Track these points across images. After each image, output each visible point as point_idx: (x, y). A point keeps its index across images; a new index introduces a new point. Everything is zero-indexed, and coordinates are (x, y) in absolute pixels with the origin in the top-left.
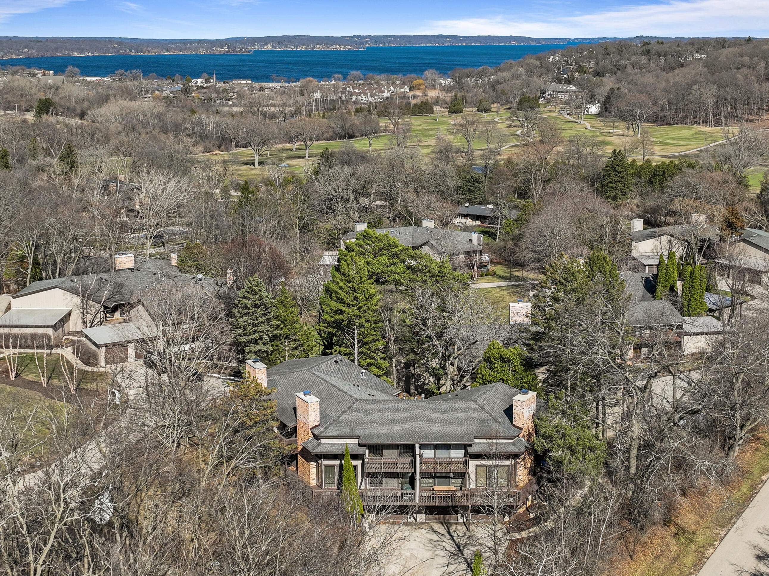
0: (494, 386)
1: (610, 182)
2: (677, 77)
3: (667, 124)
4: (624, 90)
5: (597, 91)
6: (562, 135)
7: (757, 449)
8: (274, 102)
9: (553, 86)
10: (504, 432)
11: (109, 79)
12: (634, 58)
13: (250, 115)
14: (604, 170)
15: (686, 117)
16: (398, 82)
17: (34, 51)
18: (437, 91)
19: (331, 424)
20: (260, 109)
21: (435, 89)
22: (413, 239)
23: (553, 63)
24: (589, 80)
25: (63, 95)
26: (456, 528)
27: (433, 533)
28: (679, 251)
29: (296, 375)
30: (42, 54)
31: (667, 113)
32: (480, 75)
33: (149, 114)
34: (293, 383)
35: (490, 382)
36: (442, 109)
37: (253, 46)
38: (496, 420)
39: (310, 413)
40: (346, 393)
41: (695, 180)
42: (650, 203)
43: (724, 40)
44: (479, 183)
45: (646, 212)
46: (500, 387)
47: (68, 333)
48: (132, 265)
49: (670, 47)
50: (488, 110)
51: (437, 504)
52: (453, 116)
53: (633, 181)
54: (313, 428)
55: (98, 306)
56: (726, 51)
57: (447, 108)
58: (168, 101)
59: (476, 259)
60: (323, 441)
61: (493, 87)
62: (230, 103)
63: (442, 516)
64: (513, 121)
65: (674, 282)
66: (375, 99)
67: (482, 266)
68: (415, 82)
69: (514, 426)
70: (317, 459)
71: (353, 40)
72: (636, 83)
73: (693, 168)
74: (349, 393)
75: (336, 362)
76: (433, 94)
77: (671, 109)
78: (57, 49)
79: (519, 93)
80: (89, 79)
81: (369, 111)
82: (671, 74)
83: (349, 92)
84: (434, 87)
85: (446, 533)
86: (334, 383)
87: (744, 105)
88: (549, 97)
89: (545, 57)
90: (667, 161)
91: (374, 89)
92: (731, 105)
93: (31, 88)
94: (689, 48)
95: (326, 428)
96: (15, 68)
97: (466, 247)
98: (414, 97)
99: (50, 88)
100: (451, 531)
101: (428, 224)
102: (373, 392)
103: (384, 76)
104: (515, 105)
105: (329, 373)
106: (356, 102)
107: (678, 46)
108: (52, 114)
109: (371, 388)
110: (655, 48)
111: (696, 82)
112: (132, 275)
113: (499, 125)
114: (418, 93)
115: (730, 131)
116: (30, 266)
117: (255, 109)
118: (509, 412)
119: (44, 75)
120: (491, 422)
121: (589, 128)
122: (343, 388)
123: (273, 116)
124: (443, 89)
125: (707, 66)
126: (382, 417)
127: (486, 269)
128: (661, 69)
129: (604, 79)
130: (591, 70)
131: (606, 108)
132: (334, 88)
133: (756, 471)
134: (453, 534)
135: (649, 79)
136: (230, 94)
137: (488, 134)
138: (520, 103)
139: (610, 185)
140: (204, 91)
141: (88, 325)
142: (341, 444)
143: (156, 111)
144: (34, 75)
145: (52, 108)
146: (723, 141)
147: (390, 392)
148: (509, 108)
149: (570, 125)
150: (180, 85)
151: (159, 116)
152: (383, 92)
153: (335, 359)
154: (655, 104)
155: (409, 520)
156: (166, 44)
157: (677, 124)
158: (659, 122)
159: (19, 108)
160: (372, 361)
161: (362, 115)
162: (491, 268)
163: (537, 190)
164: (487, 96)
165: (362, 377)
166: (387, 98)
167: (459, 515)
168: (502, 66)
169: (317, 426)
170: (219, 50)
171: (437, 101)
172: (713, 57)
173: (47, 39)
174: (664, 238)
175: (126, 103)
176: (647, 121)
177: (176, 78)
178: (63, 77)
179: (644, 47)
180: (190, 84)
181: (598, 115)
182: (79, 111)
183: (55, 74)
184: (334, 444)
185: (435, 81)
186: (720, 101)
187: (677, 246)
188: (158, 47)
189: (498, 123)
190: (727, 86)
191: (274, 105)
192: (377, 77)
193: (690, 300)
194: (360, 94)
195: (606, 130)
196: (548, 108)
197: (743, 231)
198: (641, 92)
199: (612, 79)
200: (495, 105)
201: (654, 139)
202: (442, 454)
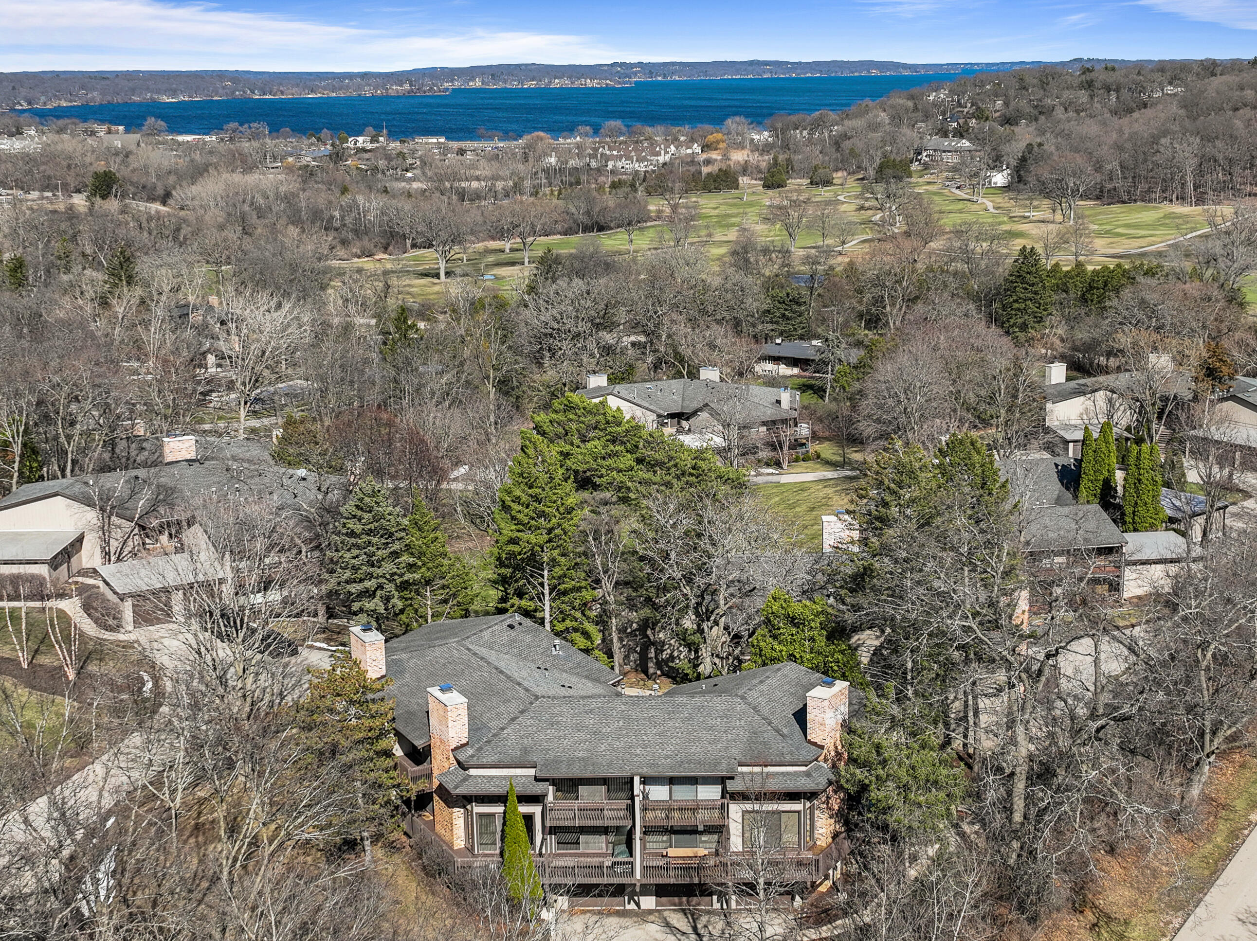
0: (779, 669)
1: (1016, 301)
2: (1136, 125)
3: (1118, 202)
4: (1050, 147)
5: (1006, 148)
6: (942, 222)
7: (1243, 766)
8: (478, 173)
9: (935, 141)
10: (792, 753)
11: (214, 138)
12: (1066, 95)
13: (438, 194)
14: (1006, 280)
15: (1150, 191)
16: (682, 138)
17: (95, 94)
18: (746, 152)
19: (489, 742)
20: (456, 184)
21: (743, 148)
22: (683, 399)
23: (935, 104)
24: (992, 131)
25: (136, 165)
26: (708, 921)
27: (668, 930)
28: (1124, 418)
29: (437, 651)
30: (109, 98)
31: (1119, 184)
32: (816, 125)
33: (271, 195)
34: (433, 665)
35: (773, 660)
36: (754, 182)
37: (452, 81)
38: (777, 731)
39: (450, 724)
40: (519, 684)
41: (1156, 296)
42: (1082, 335)
43: (1214, 63)
44: (799, 304)
45: (1075, 349)
46: (790, 670)
47: (79, 572)
48: (192, 455)
49: (1126, 76)
50: (828, 183)
51: (672, 881)
52: (770, 192)
53: (1055, 297)
54: (456, 748)
55: (127, 525)
56: (1216, 82)
57: (760, 179)
58: (308, 173)
59: (787, 434)
60: (473, 772)
61: (837, 145)
62: (409, 175)
63: (684, 899)
64: (867, 199)
65: (1111, 472)
66: (646, 166)
67: (797, 444)
68: (711, 138)
69: (810, 742)
70: (466, 803)
71: (614, 70)
72: (1069, 136)
73: (1153, 275)
74: (526, 684)
75: (511, 627)
76: (738, 157)
77: (1125, 178)
78: (133, 91)
79: (879, 153)
80: (180, 138)
81: (633, 186)
82: (1125, 121)
83: (602, 155)
84: (741, 146)
85: (689, 930)
86: (502, 665)
87: (1245, 168)
88: (927, 159)
89: (923, 94)
90: (1112, 264)
91: (643, 151)
92: (1223, 169)
93: (84, 155)
94: (1157, 76)
95: (480, 749)
96: (61, 122)
97: (770, 413)
98: (708, 162)
99: (117, 154)
100: (699, 926)
101: (710, 374)
102: (573, 680)
103: (660, 129)
104: (872, 173)
105: (496, 648)
106: (612, 172)
107: (1139, 73)
108: (116, 196)
109: (570, 671)
110: (1101, 77)
111: (1165, 133)
112: (189, 471)
113: (843, 208)
114: (715, 155)
115: (1219, 214)
116: (17, 459)
117: (447, 184)
118: (801, 716)
119: (109, 132)
120: (769, 735)
121: (992, 210)
122: (516, 675)
123: (477, 196)
124: (756, 148)
125: (1185, 107)
126: (579, 728)
127: (804, 450)
128: (1111, 112)
129: (1017, 129)
130: (998, 114)
131: (1020, 177)
132: (578, 148)
133: (1240, 804)
134: (702, 932)
135: (1091, 128)
136: (410, 161)
137: (824, 223)
138: (880, 169)
139: (1016, 305)
140: (367, 156)
141: (113, 558)
142: (504, 778)
143: (283, 189)
144: (93, 133)
145: (115, 187)
146: (1206, 230)
147: (602, 679)
148: (863, 179)
149: (960, 205)
150: (328, 147)
151: (289, 199)
152: (658, 154)
153: (509, 622)
154: (1098, 169)
155: (628, 907)
156: (310, 80)
157: (1135, 201)
158: (1105, 199)
159: (65, 187)
160: (575, 624)
161: (621, 192)
162: (813, 448)
163: (894, 314)
164: (827, 158)
165: (554, 653)
166: (665, 164)
167: (715, 898)
168: (853, 108)
169: (463, 745)
170: (395, 89)
171: (745, 169)
172: (1195, 92)
173: (117, 74)
174: (1101, 396)
175: (237, 178)
176: (1085, 197)
177: (322, 136)
178: (137, 136)
179: (1083, 77)
180: (345, 145)
181: (1007, 188)
182: (160, 191)
183: (127, 131)
184: (492, 778)
185: (742, 136)
186: (1206, 163)
187: (1122, 408)
188: (298, 85)
189: (843, 203)
190: (1217, 138)
191: (478, 179)
192: (649, 130)
193: (1136, 503)
194: (620, 158)
195: (1018, 212)
196: (927, 178)
197: (1232, 383)
198: (1077, 150)
199: (1030, 129)
200: (840, 174)
201: (1096, 227)
202: (683, 793)
